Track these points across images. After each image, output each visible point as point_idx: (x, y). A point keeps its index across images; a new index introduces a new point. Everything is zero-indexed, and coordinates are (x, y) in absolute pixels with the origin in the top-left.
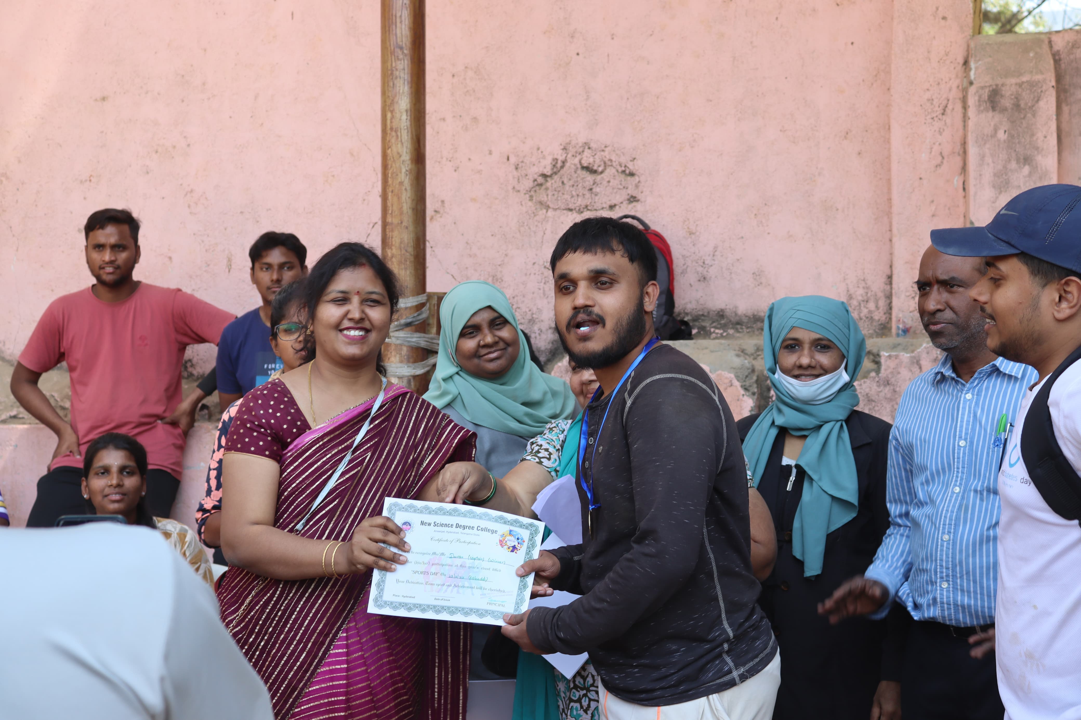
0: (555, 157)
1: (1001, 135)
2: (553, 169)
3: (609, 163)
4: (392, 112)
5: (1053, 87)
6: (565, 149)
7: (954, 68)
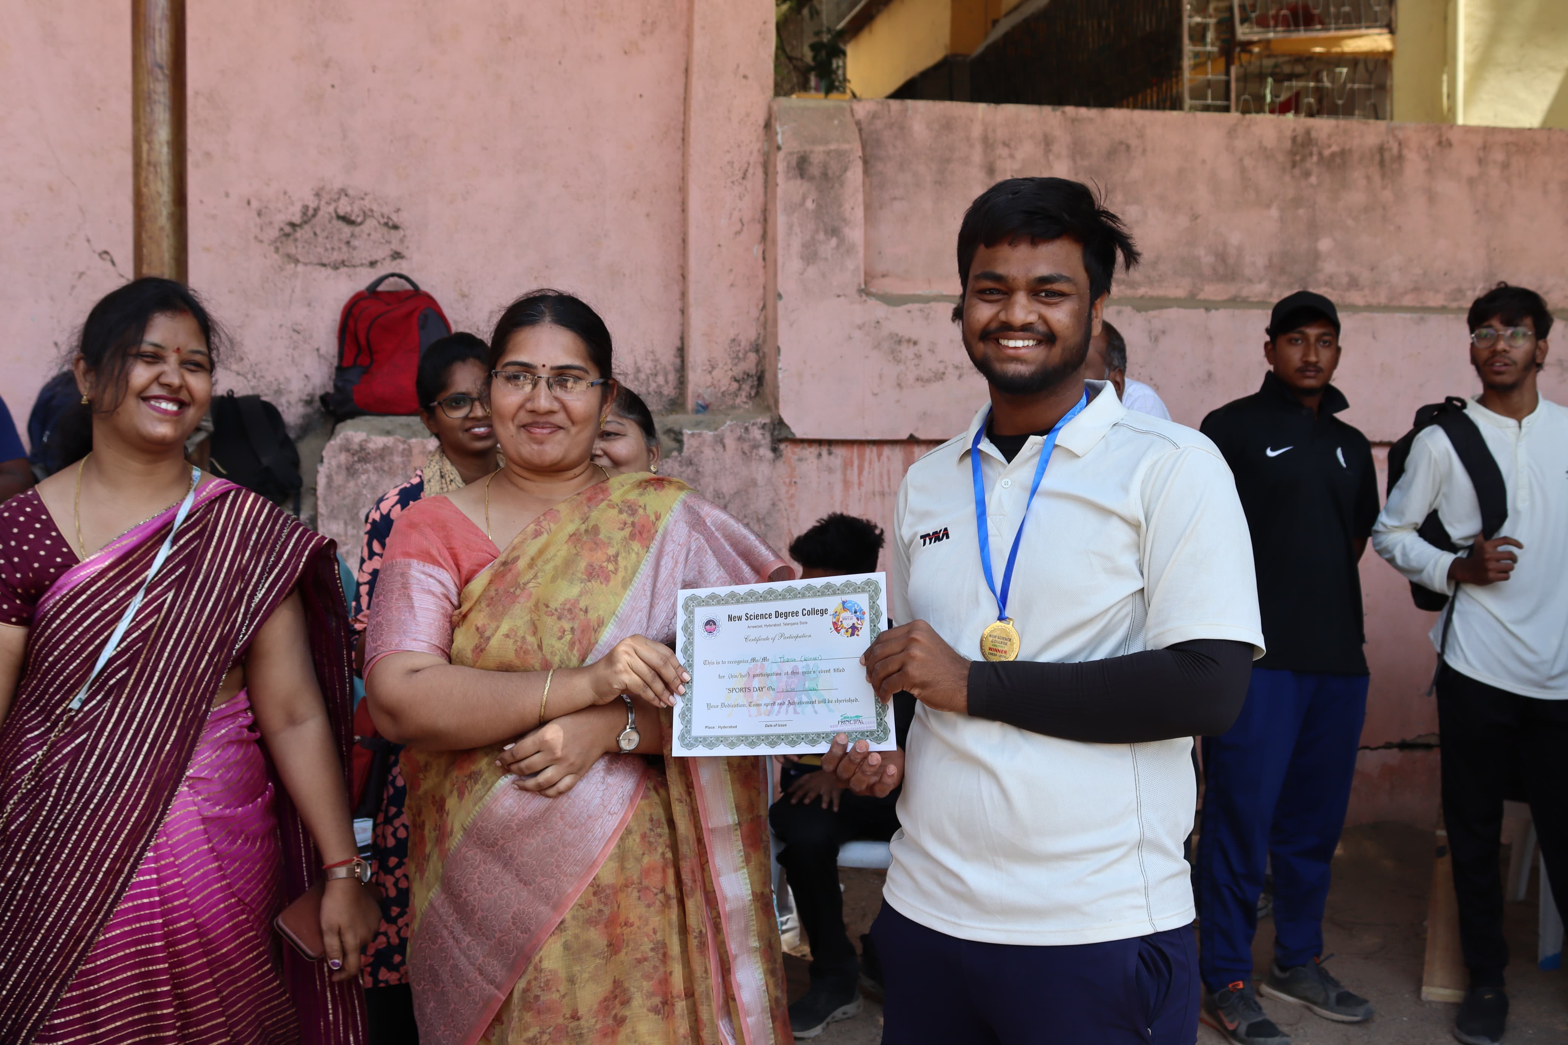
0: (306, 203)
1: (810, 205)
2: (302, 217)
3: (370, 213)
4: (150, 143)
5: (860, 157)
6: (318, 195)
7: (756, 131)
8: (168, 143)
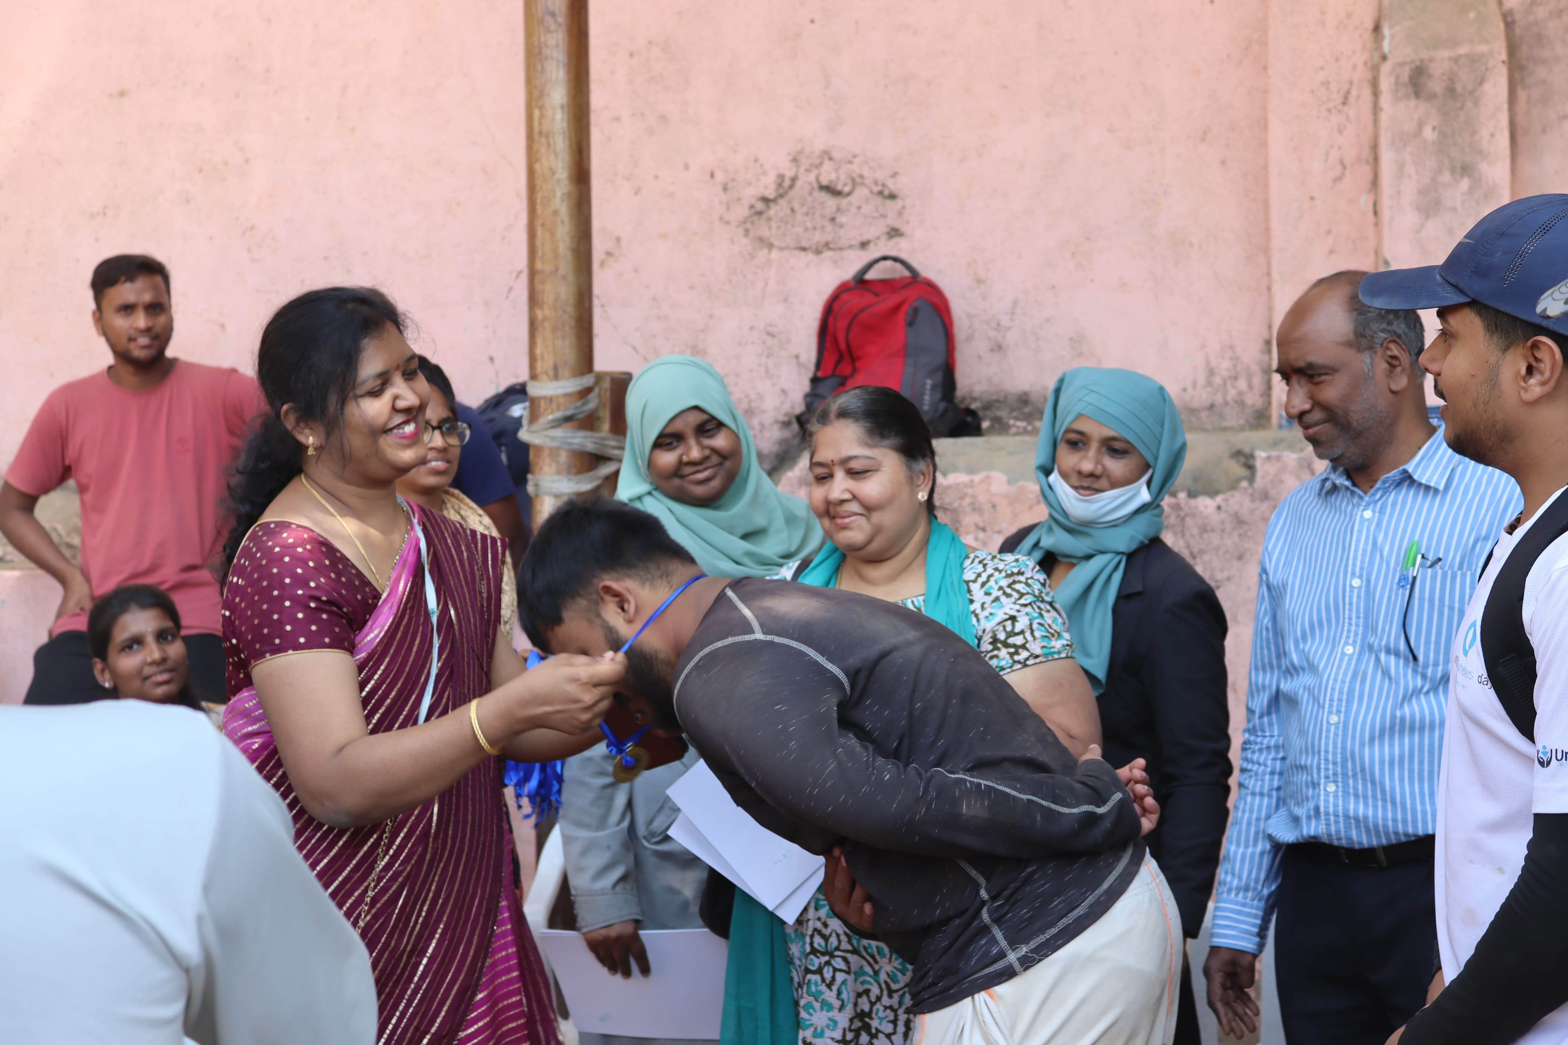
0: (781, 171)
1: (1429, 134)
2: (777, 190)
3: (859, 180)
4: (541, 108)
5: (1504, 62)
6: (795, 160)
7: (1360, 36)
8: (562, 107)
